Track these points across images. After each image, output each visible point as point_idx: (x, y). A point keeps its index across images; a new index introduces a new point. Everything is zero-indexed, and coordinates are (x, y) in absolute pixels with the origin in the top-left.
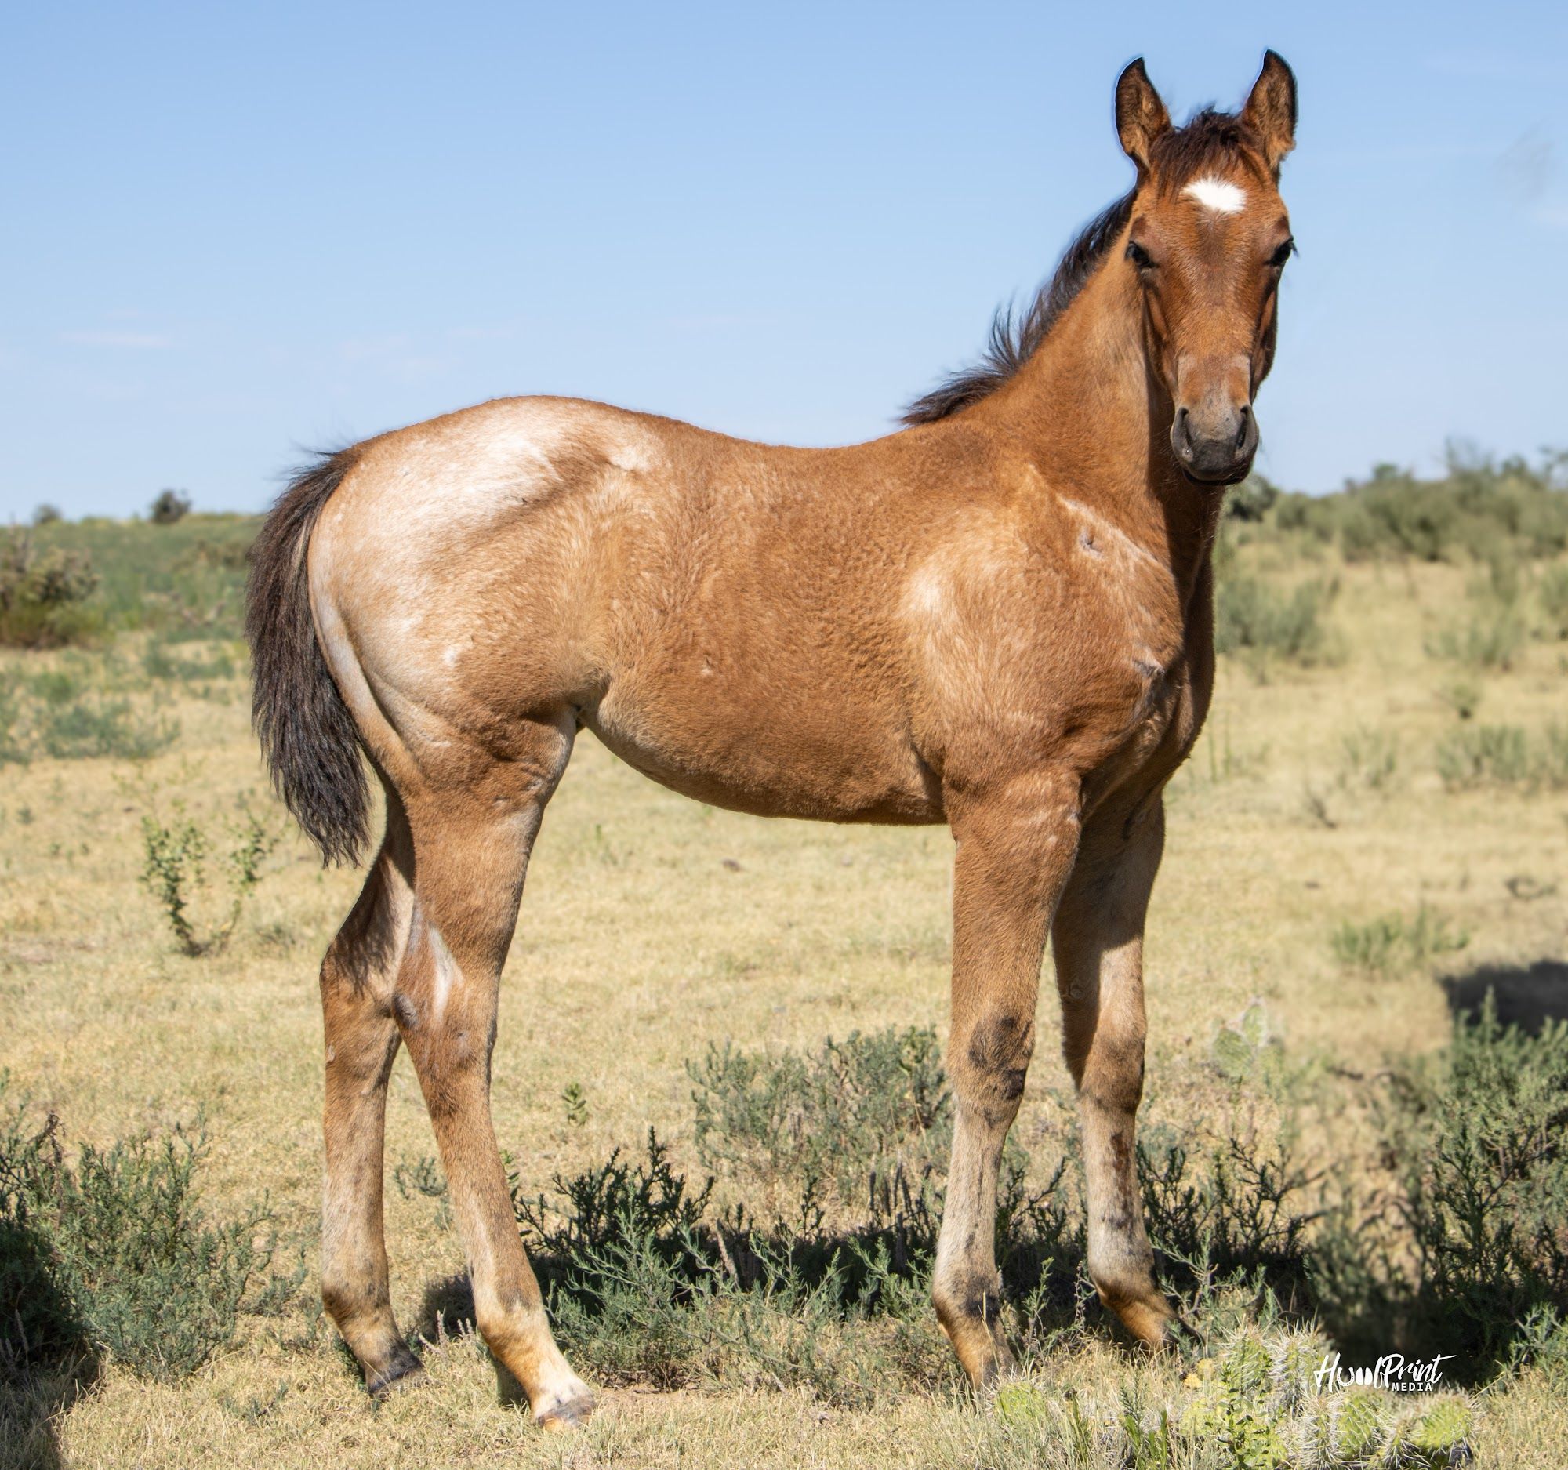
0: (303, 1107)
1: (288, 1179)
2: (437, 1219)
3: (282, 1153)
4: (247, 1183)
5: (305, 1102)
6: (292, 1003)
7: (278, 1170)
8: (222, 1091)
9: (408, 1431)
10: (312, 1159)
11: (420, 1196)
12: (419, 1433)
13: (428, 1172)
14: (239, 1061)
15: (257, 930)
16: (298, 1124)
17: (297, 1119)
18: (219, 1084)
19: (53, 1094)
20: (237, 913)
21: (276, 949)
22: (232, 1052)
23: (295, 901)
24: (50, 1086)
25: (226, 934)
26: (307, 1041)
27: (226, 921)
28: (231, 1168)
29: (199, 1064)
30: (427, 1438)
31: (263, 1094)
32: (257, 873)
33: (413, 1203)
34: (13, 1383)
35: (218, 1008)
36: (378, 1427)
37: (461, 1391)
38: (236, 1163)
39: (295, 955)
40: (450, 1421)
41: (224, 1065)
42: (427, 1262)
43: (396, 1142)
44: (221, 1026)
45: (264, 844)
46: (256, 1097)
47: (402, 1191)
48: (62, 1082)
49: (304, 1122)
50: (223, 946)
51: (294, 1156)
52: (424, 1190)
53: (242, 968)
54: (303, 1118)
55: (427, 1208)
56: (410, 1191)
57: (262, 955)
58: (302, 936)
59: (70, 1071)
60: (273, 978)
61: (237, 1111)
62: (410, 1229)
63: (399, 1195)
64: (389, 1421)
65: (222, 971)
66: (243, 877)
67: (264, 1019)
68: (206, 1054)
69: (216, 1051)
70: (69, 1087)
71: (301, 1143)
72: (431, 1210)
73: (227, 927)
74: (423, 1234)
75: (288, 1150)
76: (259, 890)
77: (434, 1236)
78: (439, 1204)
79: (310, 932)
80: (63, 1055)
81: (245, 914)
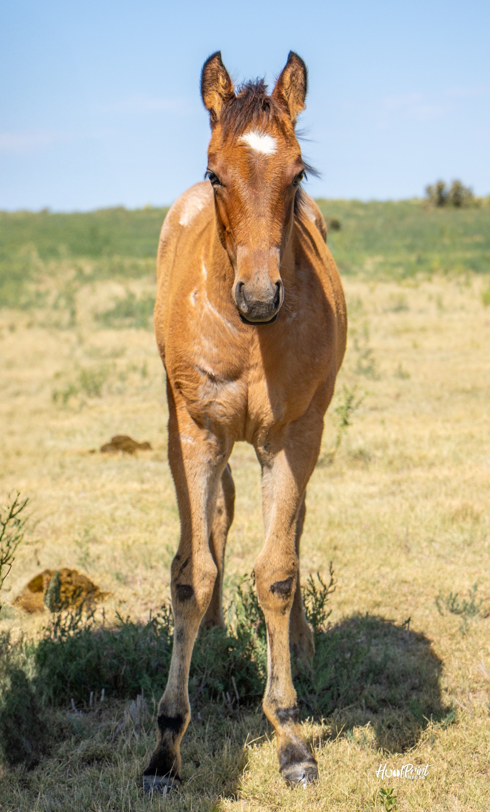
0: (381, 559)
1: (375, 602)
2: (461, 628)
3: (370, 587)
4: (352, 603)
5: (382, 556)
6: (371, 496)
7: (369, 597)
8: (335, 548)
9: (452, 755)
10: (388, 590)
11: (449, 614)
12: (458, 757)
13: (454, 600)
14: (344, 531)
15: (349, 453)
16: (379, 569)
17: (377, 566)
18: (333, 545)
19: (242, 547)
20: (338, 443)
21: (361, 463)
22: (339, 525)
23: (370, 435)
24: (241, 542)
25: (332, 455)
26: (381, 519)
27: (331, 447)
28: (343, 595)
29: (321, 532)
30: (463, 760)
31: (358, 551)
32: (349, 420)
33: (446, 618)
34: (231, 717)
35: (330, 498)
36: (434, 752)
37: (481, 733)
38: (346, 592)
39: (372, 467)
40: (475, 751)
41: (335, 533)
42: (456, 654)
43: (434, 581)
44: (333, 509)
45: (353, 404)
46: (354, 552)
47: (439, 611)
48: (247, 541)
49: (382, 568)
50: (331, 461)
51: (377, 589)
52: (452, 611)
53: (342, 474)
54: (381, 565)
55: (454, 621)
56: (444, 611)
57: (353, 467)
58: (374, 456)
59: (251, 535)
60: (360, 482)
61: (345, 560)
62: (445, 634)
63: (438, 613)
64: (440, 749)
65: (331, 476)
66: (342, 422)
67: (356, 505)
68: (325, 525)
69: (330, 523)
70: (251, 544)
71: (381, 580)
72: (456, 623)
73: (332, 450)
74: (452, 637)
75: (374, 584)
76: (350, 429)
77: (459, 638)
78: (461, 619)
79: (379, 453)
80: (246, 524)
81: (343, 443)
